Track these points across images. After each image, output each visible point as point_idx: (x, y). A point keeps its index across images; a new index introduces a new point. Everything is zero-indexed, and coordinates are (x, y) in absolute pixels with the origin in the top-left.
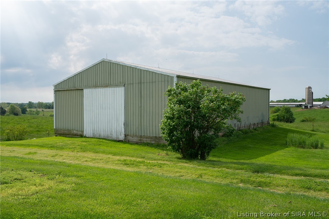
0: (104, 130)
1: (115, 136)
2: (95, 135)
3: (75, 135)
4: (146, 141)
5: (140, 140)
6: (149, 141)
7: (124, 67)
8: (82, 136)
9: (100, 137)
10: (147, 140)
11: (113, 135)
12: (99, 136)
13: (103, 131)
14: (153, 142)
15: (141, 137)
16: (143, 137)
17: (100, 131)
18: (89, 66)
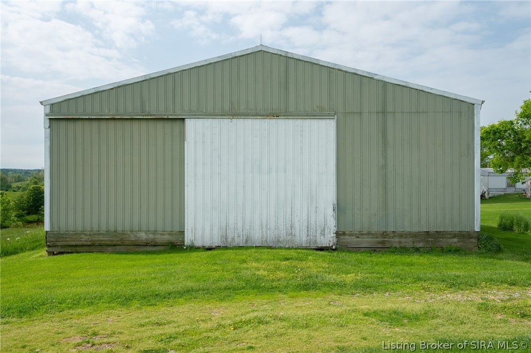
0: (264, 225)
1: (304, 238)
2: (229, 240)
3: (147, 245)
4: (400, 242)
5: (383, 242)
6: (408, 242)
7: (332, 72)
8: (176, 246)
9: (249, 244)
10: (403, 240)
11: (298, 234)
12: (247, 241)
13: (262, 228)
14: (420, 245)
15: (384, 234)
16: (392, 235)
17: (247, 227)
18: (206, 60)
